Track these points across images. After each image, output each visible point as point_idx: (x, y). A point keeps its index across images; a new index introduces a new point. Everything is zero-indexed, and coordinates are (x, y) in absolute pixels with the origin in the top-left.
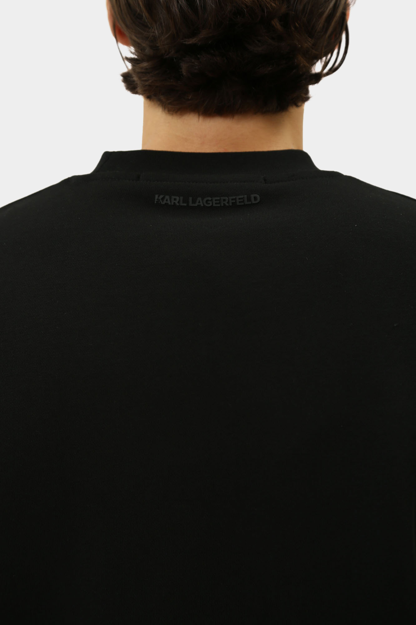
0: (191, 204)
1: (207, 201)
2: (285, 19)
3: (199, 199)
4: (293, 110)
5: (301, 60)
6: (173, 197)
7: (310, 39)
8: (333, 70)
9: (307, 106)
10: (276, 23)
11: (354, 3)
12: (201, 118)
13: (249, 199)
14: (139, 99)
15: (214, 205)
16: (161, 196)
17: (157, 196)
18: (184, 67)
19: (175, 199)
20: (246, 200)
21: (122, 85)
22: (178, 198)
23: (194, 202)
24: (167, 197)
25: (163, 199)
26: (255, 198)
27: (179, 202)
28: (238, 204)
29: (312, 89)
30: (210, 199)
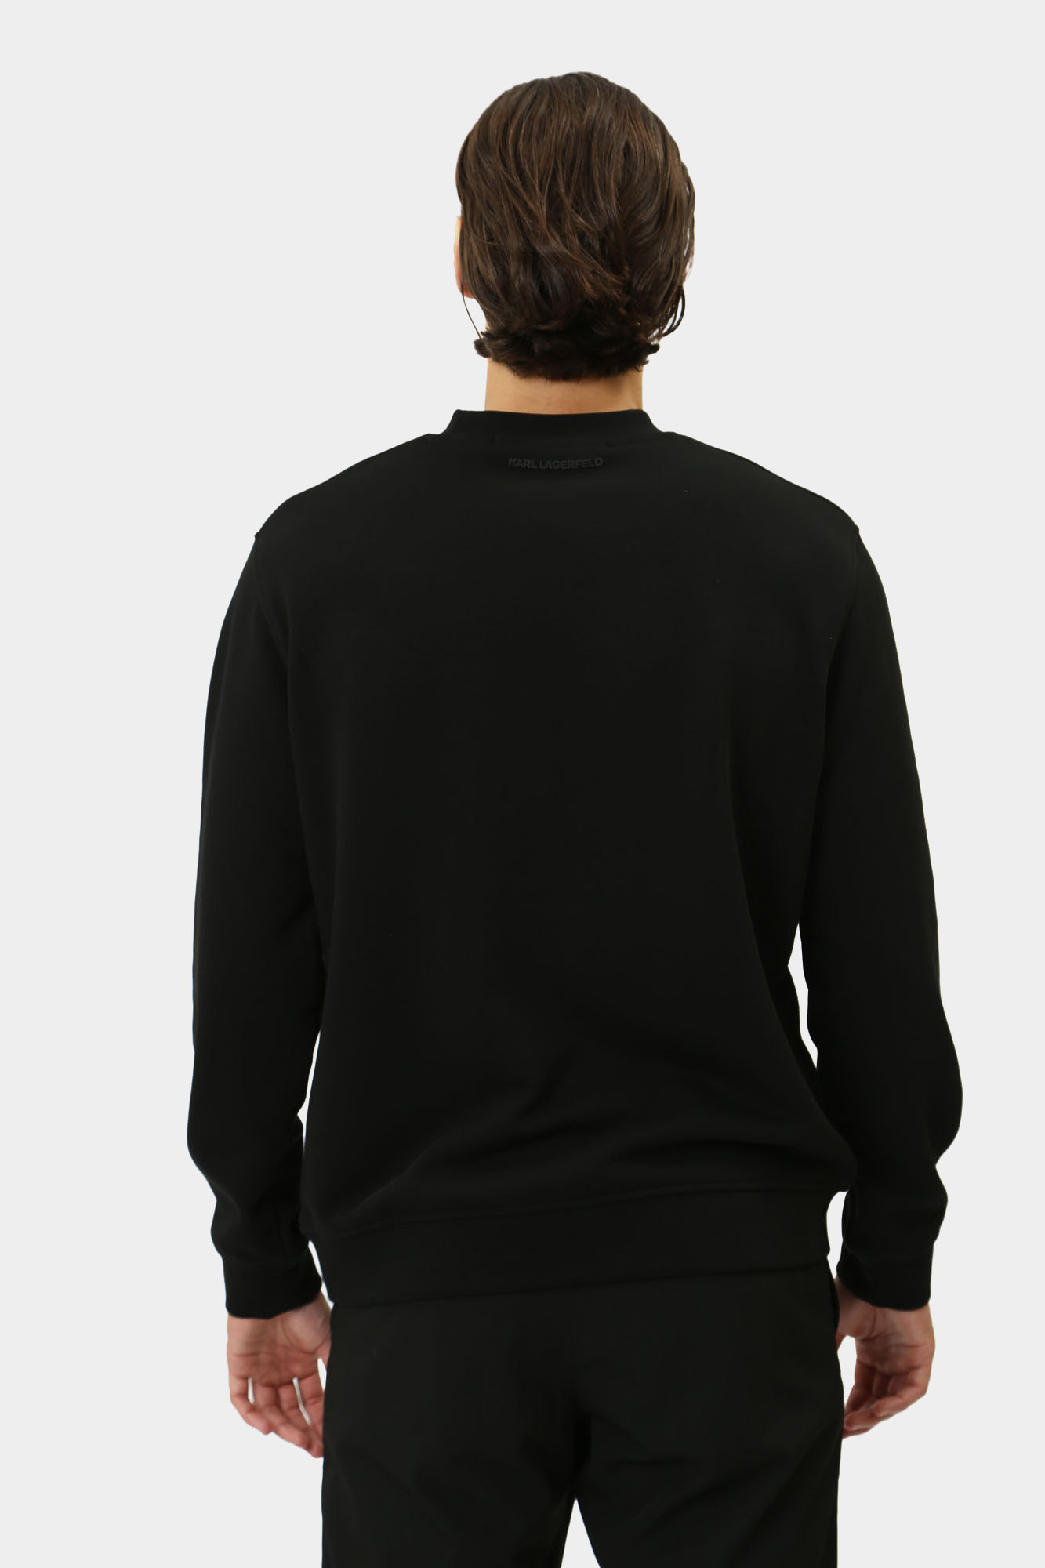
0: (541, 467)
1: (556, 464)
2: (628, 307)
3: (549, 462)
4: (632, 373)
5: (642, 336)
6: (525, 461)
7: (649, 317)
8: (671, 330)
9: (645, 368)
10: (622, 311)
11: (691, 266)
12: (548, 382)
13: (593, 462)
14: (485, 362)
15: (562, 468)
16: (514, 460)
17: (510, 460)
18: (536, 347)
19: (527, 463)
20: (590, 462)
21: (475, 351)
22: (529, 461)
23: (543, 465)
24: (520, 461)
25: (516, 462)
26: (599, 461)
27: (530, 465)
28: (583, 467)
29: (651, 357)
30: (558, 462)
